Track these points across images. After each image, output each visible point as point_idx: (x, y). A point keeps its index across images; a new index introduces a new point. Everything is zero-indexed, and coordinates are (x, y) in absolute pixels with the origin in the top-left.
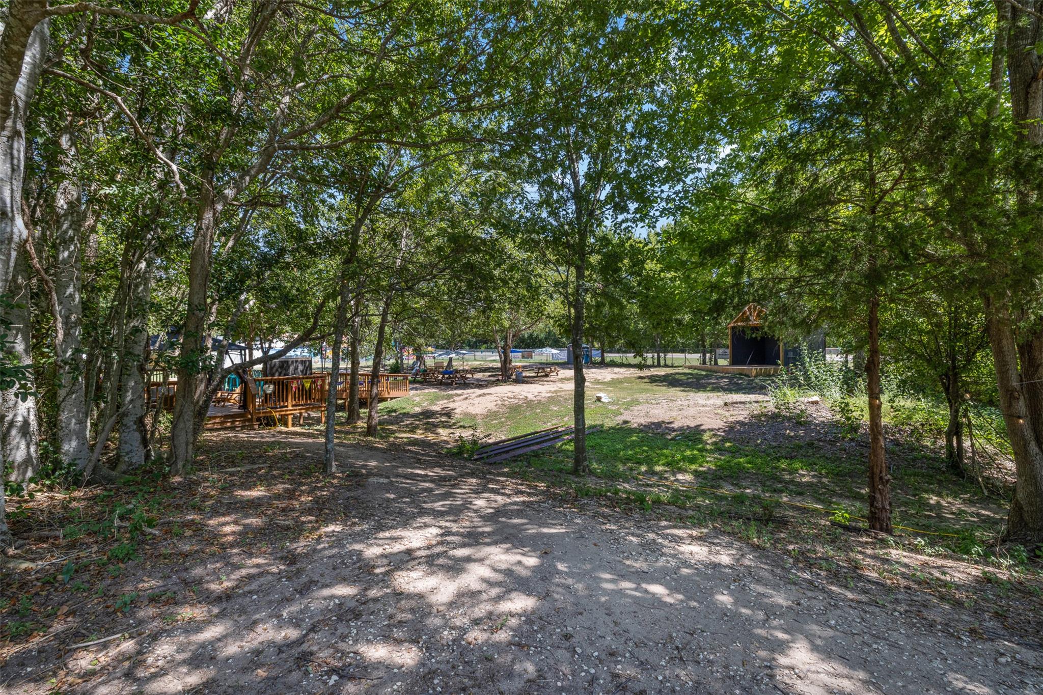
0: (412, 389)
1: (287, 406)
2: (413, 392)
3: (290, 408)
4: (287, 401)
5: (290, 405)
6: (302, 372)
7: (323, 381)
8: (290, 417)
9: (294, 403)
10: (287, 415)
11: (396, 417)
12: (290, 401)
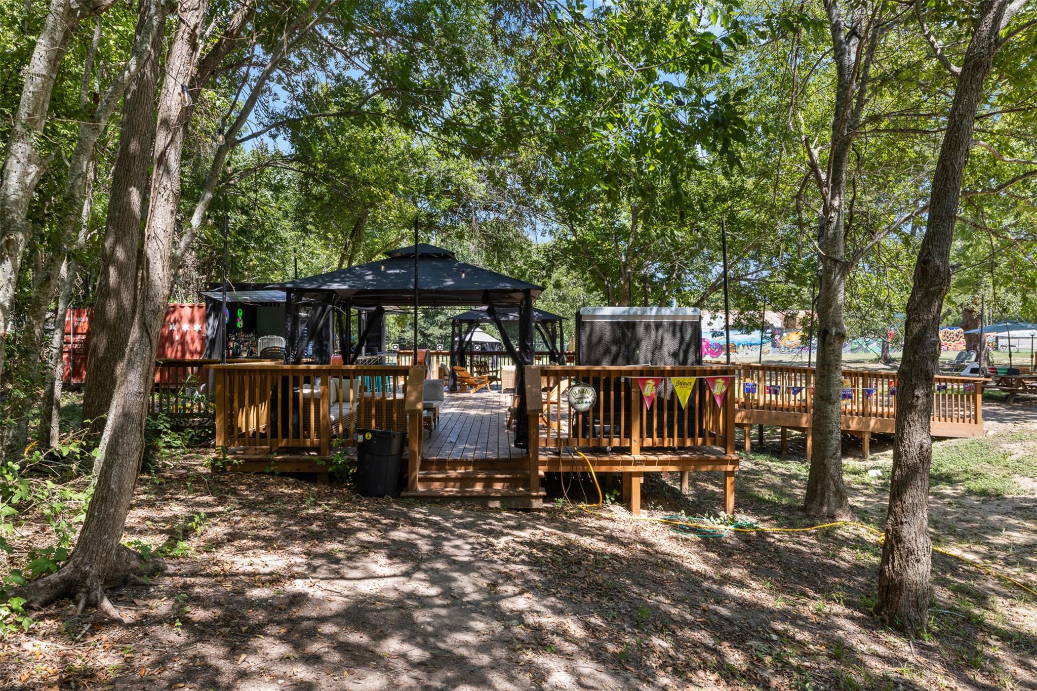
0: (987, 416)
1: (628, 450)
2: (992, 427)
3: (637, 455)
4: (628, 435)
5: (636, 447)
6: (675, 355)
7: (730, 384)
8: (637, 483)
9: (648, 442)
10: (631, 474)
11: (958, 500)
12: (635, 435)
